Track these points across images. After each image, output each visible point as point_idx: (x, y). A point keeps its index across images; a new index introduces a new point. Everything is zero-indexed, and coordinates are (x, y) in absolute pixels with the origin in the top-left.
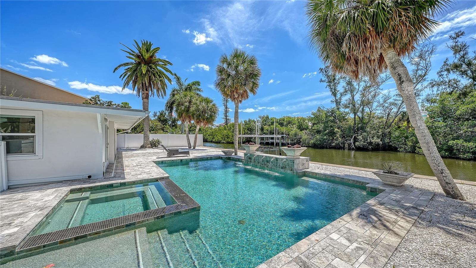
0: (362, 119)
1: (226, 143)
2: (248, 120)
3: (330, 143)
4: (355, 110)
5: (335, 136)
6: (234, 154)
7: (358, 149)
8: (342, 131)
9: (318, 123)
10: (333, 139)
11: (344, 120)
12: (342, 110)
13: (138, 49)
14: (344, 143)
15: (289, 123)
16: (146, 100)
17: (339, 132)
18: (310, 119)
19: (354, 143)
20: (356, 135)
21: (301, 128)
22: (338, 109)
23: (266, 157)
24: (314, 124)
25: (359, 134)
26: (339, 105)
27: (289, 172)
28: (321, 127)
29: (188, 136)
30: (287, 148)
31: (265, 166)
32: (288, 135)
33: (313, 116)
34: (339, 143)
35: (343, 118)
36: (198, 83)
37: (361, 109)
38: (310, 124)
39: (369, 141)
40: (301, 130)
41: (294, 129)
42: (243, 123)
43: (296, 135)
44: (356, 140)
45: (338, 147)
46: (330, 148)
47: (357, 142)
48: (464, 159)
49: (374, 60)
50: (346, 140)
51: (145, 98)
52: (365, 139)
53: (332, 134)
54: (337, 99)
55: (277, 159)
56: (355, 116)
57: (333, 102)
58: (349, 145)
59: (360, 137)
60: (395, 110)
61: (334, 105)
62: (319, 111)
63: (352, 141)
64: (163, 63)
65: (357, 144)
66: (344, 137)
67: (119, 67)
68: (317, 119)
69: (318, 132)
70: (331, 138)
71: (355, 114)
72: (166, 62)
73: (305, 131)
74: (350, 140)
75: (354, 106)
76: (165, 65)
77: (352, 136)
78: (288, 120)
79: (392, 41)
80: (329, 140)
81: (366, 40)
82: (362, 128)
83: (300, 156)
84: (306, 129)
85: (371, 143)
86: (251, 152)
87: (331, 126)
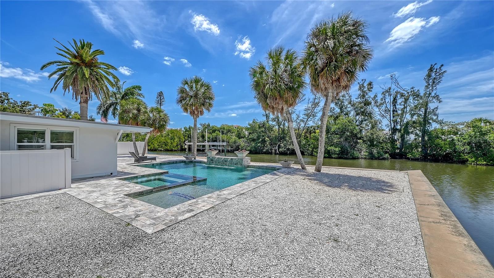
0: (283, 131)
1: (163, 151)
2: (188, 127)
3: (262, 149)
4: (279, 123)
5: (266, 144)
6: (193, 159)
7: (282, 154)
8: (270, 139)
9: (253, 132)
10: (264, 146)
11: (272, 131)
12: (271, 123)
13: (75, 48)
14: (271, 149)
15: (229, 131)
16: (84, 105)
17: (268, 141)
18: (247, 129)
19: (278, 149)
20: (280, 143)
21: (239, 136)
22: (268, 122)
23: (224, 158)
24: (250, 133)
25: (281, 142)
26: (269, 118)
27: (240, 166)
28: (255, 136)
29: (135, 144)
30: (238, 152)
31: (224, 164)
32: (228, 142)
33: (249, 127)
34: (268, 149)
35: (270, 129)
36: (139, 88)
37: (283, 123)
38: (247, 133)
39: (287, 147)
40: (239, 138)
41: (234, 138)
42: (183, 129)
43: (235, 142)
44: (279, 146)
45: (267, 153)
46: (262, 153)
47: (280, 148)
48: (335, 158)
49: (280, 109)
50: (273, 147)
51: (83, 103)
52: (285, 146)
53: (264, 141)
54: (267, 113)
55: (232, 159)
56: (279, 128)
57: (264, 115)
58: (276, 150)
59: (282, 145)
60: (302, 125)
61: (264, 119)
62: (254, 123)
63: (277, 148)
64: (105, 67)
65: (281, 150)
66: (272, 144)
67: (48, 64)
68: (252, 129)
69: (254, 140)
70: (263, 145)
71: (279, 126)
72: (109, 66)
73: (243, 139)
74: (276, 147)
75: (278, 120)
76: (108, 69)
77: (277, 144)
78: (228, 129)
79: (286, 102)
80: (261, 147)
81: (276, 99)
82: (283, 138)
83: (246, 157)
84: (243, 138)
85: (288, 149)
86: (212, 156)
87: (263, 136)
